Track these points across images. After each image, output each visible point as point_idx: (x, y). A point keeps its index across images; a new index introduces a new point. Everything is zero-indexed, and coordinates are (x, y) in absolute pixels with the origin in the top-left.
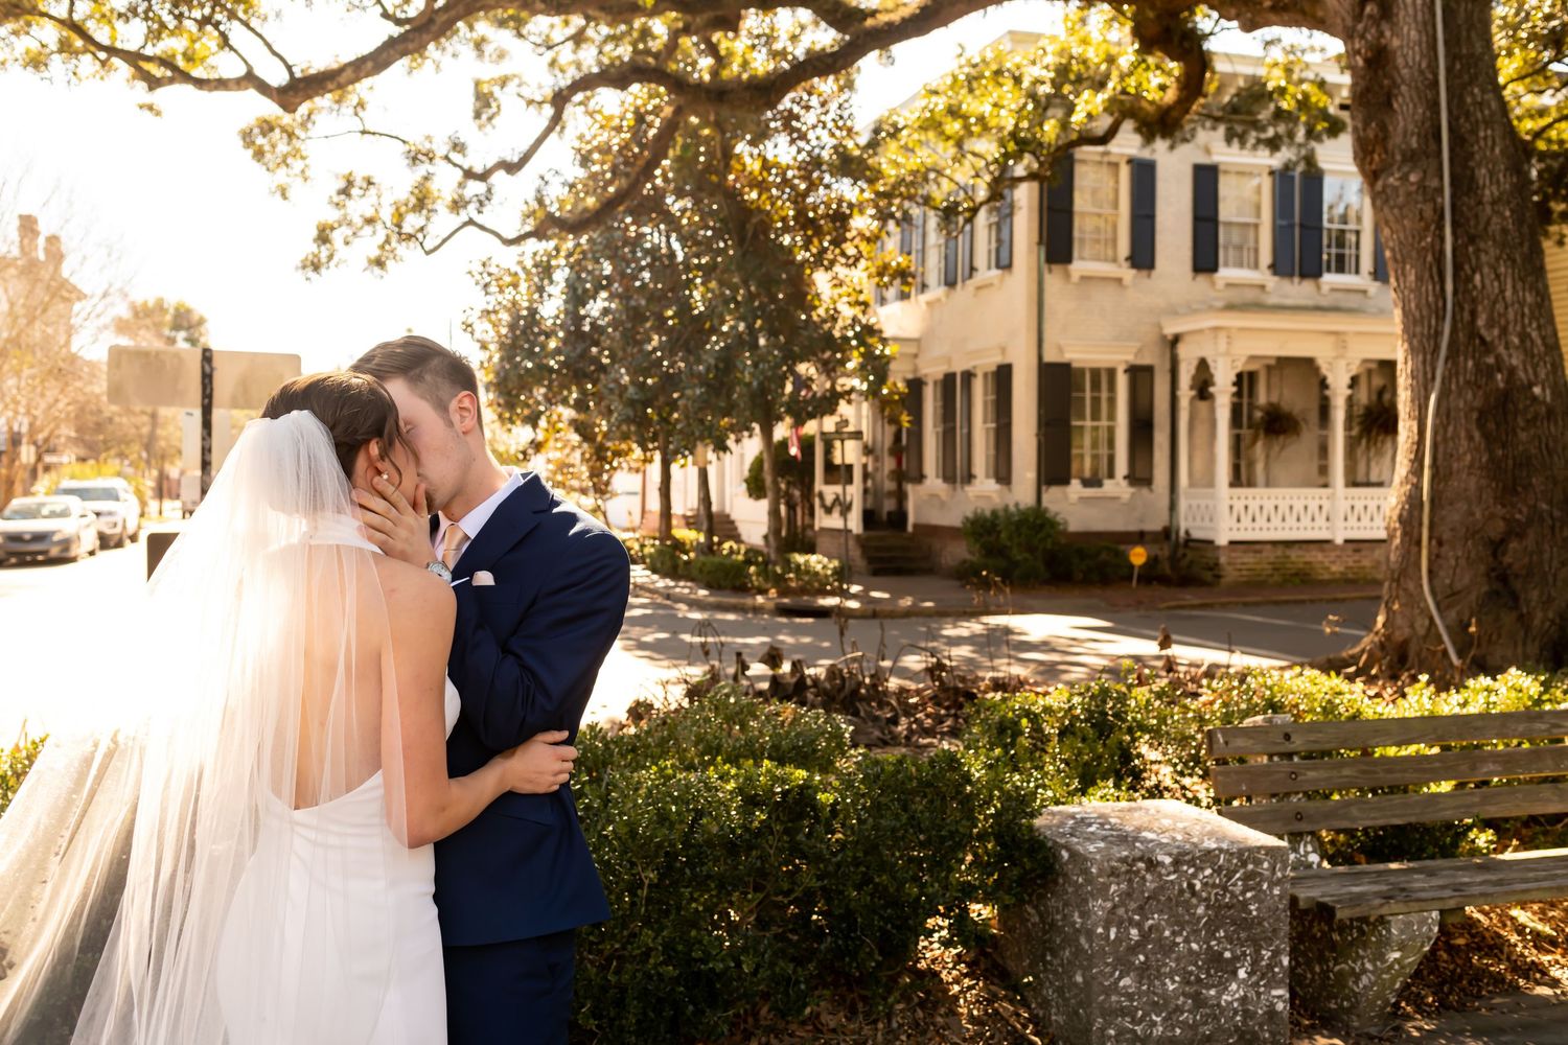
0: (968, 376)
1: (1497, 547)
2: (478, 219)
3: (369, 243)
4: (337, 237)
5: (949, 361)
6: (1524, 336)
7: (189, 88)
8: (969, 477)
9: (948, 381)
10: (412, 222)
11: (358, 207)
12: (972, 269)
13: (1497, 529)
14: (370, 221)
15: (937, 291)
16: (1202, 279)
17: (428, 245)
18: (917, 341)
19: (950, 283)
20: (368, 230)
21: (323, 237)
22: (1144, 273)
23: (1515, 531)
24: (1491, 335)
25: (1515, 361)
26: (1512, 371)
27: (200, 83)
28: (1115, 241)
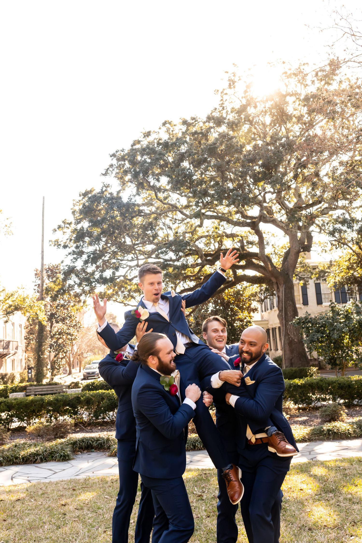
0: (275, 328)
1: (291, 360)
5: (272, 325)
6: (294, 333)
8: (277, 350)
9: (273, 329)
12: (274, 307)
13: (291, 358)
15: (269, 310)
16: (319, 306)
18: (268, 321)
19: (271, 309)
22: (306, 306)
23: (293, 358)
24: (289, 333)
25: (293, 336)
26: (292, 338)
28: (300, 300)
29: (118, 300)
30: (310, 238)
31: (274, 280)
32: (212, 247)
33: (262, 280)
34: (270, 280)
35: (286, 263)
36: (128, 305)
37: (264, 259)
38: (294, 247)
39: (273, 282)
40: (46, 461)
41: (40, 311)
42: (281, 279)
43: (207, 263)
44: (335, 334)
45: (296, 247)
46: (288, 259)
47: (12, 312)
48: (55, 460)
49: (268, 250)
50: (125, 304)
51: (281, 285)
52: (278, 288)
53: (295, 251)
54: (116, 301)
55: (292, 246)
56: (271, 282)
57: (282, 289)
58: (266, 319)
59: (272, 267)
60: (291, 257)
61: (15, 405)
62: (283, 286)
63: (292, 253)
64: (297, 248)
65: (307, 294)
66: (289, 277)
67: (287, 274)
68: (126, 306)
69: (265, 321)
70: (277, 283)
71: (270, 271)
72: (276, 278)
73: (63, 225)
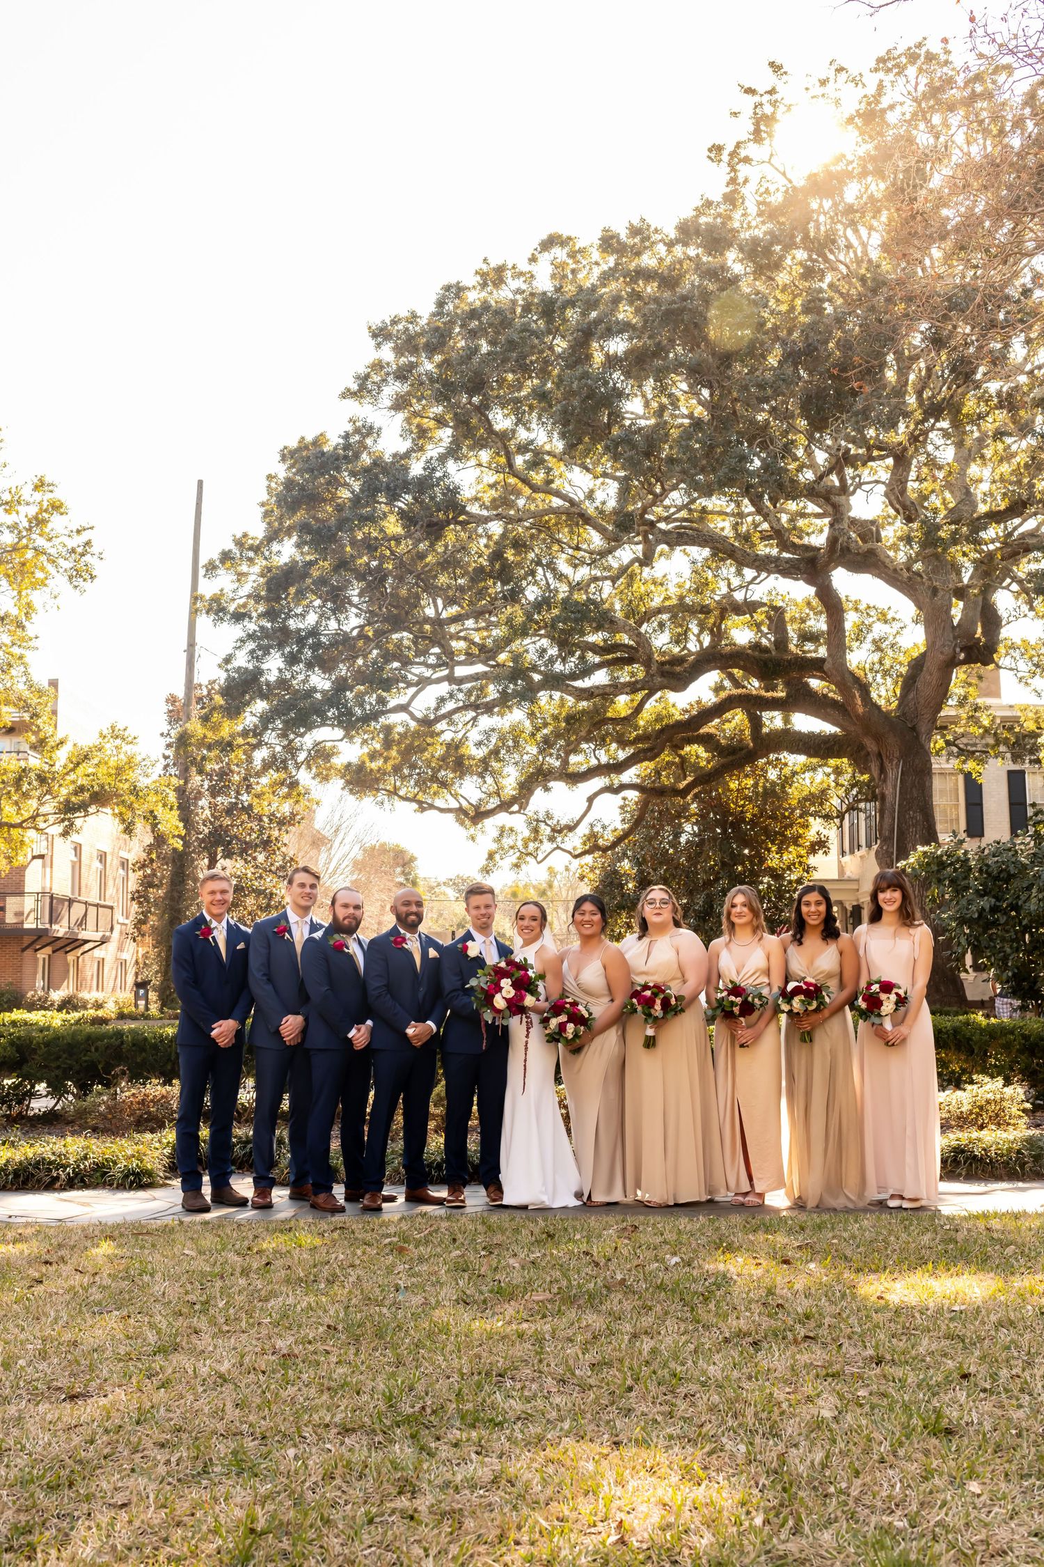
2: (562, 846)
3: (512, 858)
4: (497, 857)
7: (436, 812)
10: (531, 846)
11: (507, 842)
14: (512, 847)
15: (863, 851)
17: (539, 858)
18: (857, 881)
19: (869, 846)
20: (512, 851)
21: (491, 856)
27: (442, 810)
28: (957, 820)
29: (402, 793)
30: (992, 620)
31: (871, 745)
32: (693, 646)
33: (836, 748)
34: (861, 747)
35: (911, 696)
36: (432, 807)
37: (843, 678)
38: (938, 644)
39: (868, 754)
40: (85, 1186)
41: (164, 805)
42: (893, 744)
43: (665, 681)
44: (1034, 901)
45: (944, 646)
46: (919, 684)
47: (83, 807)
48: (111, 1185)
49: (858, 657)
50: (420, 803)
51: (891, 761)
52: (882, 770)
53: (942, 657)
54: (394, 792)
55: (934, 643)
56: (863, 753)
57: (894, 773)
58: (854, 877)
59: (865, 705)
60: (929, 677)
61: (38, 1043)
62: (897, 765)
63: (931, 666)
64: (948, 651)
65: (981, 805)
66: (917, 737)
67: (913, 729)
68: (422, 810)
69: (850, 880)
70: (879, 755)
71: (858, 716)
72: (878, 738)
73: (236, 551)
